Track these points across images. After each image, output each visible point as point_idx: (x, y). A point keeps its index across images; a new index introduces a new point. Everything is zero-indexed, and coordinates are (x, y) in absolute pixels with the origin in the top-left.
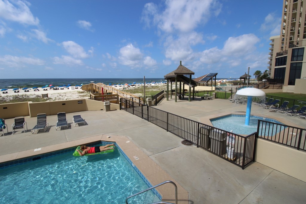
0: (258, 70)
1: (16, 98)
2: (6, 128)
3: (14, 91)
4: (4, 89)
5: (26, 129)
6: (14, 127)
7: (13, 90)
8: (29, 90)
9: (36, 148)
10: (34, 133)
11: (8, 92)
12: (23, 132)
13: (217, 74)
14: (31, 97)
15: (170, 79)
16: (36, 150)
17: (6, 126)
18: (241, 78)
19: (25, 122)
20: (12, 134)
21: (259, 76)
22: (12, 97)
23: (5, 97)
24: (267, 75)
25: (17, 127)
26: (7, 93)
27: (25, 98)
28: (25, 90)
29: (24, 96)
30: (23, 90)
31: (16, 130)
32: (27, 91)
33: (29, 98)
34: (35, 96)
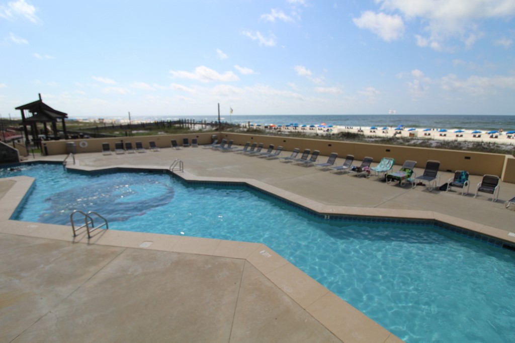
1: (479, 146)
2: (468, 186)
3: (472, 135)
5: (496, 198)
6: (480, 188)
7: (473, 133)
8: (499, 137)
9: (512, 232)
10: (510, 208)
11: (463, 136)
12: (490, 200)
14: (503, 149)
16: (511, 234)
17: (468, 183)
19: (498, 185)
20: (474, 197)
22: (473, 143)
23: (462, 143)
25: (485, 189)
27: (492, 147)
28: (491, 135)
29: (491, 145)
30: (487, 135)
31: (480, 193)
32: (494, 136)
33: (500, 148)
34: (512, 147)
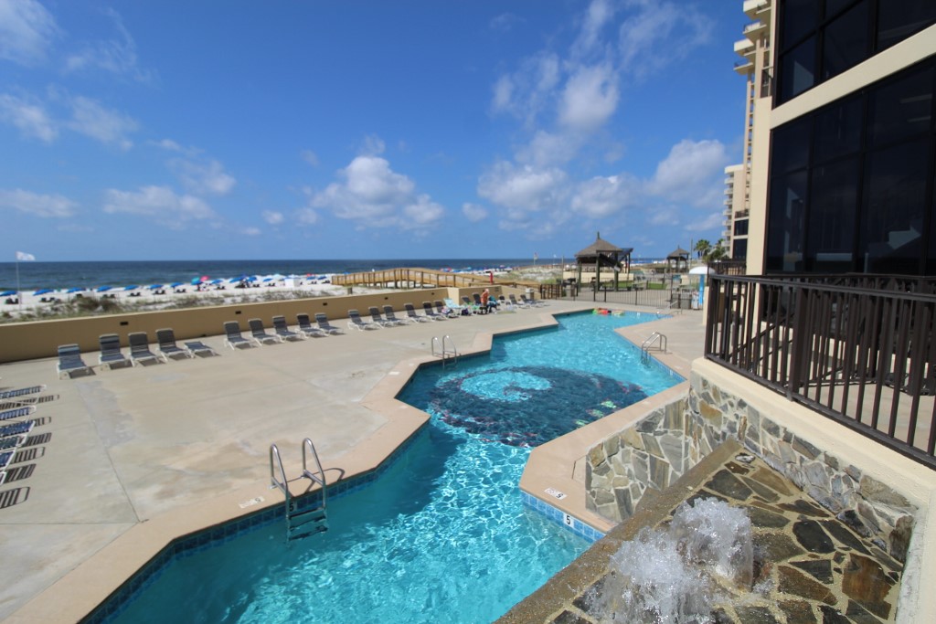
0: (704, 239)
4: (105, 287)
13: (631, 250)
15: (584, 260)
18: (670, 258)
21: (706, 254)
24: (723, 251)
26: (138, 294)
